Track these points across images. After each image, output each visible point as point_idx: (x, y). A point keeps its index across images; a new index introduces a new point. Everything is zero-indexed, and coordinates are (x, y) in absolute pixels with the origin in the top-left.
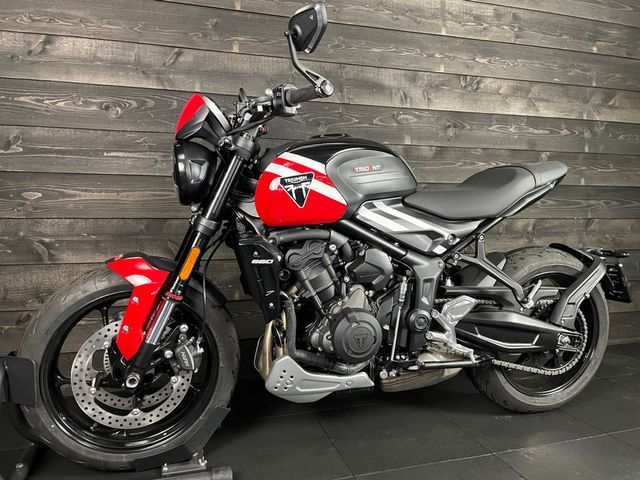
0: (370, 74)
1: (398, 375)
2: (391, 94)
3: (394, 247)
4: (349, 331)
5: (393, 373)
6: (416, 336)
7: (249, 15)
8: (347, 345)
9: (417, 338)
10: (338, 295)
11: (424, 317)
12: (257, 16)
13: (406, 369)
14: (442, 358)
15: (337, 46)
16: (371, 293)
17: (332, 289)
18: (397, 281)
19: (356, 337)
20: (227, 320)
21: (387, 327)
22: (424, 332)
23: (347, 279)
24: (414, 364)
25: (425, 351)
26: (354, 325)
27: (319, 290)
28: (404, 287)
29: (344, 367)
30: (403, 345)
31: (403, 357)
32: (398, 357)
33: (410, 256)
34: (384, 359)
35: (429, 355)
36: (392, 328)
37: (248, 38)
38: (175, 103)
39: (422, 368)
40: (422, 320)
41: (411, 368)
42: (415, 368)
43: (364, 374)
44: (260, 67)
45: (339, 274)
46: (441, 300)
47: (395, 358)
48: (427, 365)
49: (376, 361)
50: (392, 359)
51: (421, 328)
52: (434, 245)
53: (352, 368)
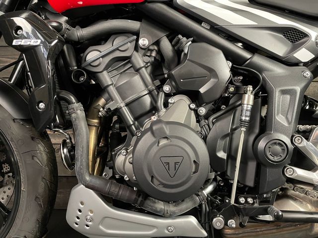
1: (241, 225)
3: (237, 49)
4: (155, 149)
5: (232, 223)
6: (269, 171)
8: (150, 172)
9: (270, 174)
10: (154, 109)
11: (281, 143)
13: (253, 219)
14: (310, 208)
16: (203, 111)
17: (147, 100)
18: (239, 94)
19: (165, 160)
20: (33, 138)
21: (222, 155)
22: (281, 165)
23: (167, 88)
24: (265, 212)
25: (284, 195)
26: (163, 142)
27: (128, 100)
28: (249, 99)
29: (160, 206)
30: (250, 182)
31: (250, 200)
32: (242, 200)
33: (258, 60)
34: (222, 201)
35: (291, 202)
36: (232, 157)
39: (278, 218)
40: (278, 148)
41: (262, 217)
42: (268, 218)
43: (193, 220)
45: (158, 83)
46: (308, 127)
47: (237, 201)
48: (286, 215)
49: (211, 203)
50: (233, 202)
51: (276, 159)
52: (295, 48)
53: (171, 208)
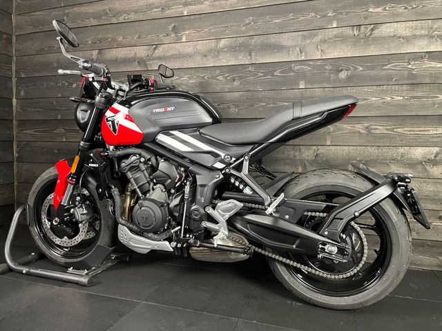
0: (273, 39)
2: (289, 51)
7: (192, 17)
11: (198, 210)
12: (197, 16)
15: (248, 24)
17: (147, 185)
19: (142, 216)
22: (200, 221)
27: (139, 185)
28: (187, 189)
31: (191, 236)
32: (188, 236)
33: (193, 168)
37: (191, 31)
38: (153, 77)
40: (197, 212)
43: (166, 242)
44: (198, 48)
51: (196, 218)
52: (215, 161)
